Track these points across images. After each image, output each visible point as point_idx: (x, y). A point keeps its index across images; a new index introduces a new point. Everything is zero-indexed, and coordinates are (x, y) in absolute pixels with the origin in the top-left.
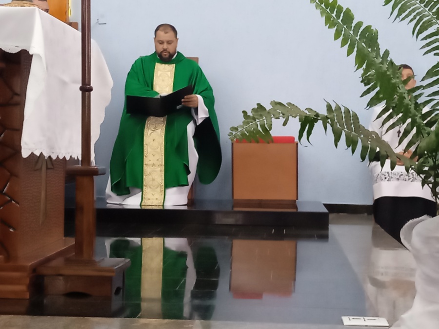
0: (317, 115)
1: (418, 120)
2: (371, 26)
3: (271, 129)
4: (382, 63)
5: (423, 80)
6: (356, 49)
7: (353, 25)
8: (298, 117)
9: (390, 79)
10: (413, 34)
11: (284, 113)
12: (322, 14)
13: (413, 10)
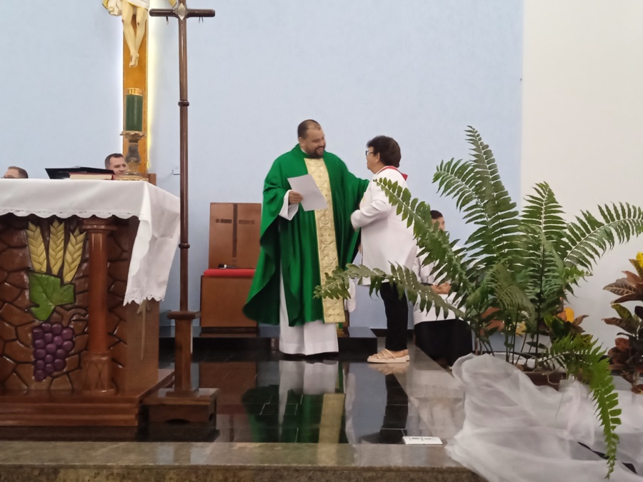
0: (385, 275)
1: (464, 277)
2: (424, 202)
3: (348, 288)
4: (434, 232)
5: (466, 243)
6: (413, 222)
7: (411, 201)
8: (369, 278)
9: (441, 245)
10: (457, 205)
11: (358, 273)
12: (386, 194)
13: (457, 187)
